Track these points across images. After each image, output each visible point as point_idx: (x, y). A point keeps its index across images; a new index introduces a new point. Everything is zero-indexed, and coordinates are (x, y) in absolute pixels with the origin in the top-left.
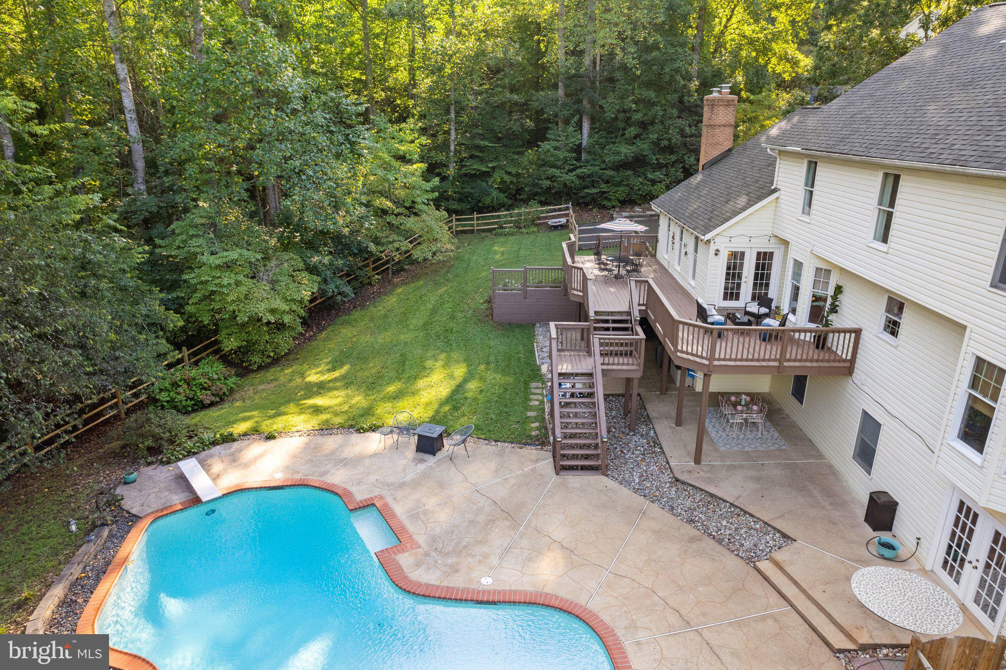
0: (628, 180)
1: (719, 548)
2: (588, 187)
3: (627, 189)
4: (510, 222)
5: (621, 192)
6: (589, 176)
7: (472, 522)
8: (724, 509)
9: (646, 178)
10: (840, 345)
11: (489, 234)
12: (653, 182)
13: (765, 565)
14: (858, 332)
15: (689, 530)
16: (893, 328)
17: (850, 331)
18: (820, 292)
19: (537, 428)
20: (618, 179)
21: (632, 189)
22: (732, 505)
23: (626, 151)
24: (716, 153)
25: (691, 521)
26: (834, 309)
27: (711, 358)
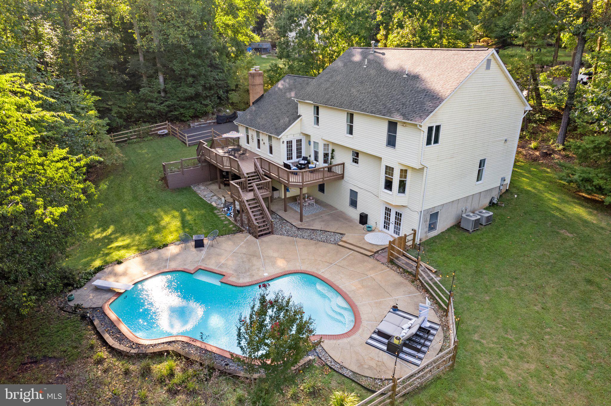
0: (194, 106)
1: (325, 243)
2: (172, 111)
3: (193, 111)
4: (135, 135)
5: (191, 112)
6: (172, 106)
8: (319, 233)
9: (201, 103)
10: (338, 170)
11: (124, 144)
12: (206, 105)
13: (341, 243)
14: (343, 164)
15: (312, 241)
16: (356, 161)
17: (341, 164)
18: (326, 152)
19: (233, 227)
20: (189, 106)
21: (196, 110)
22: (321, 230)
23: (191, 91)
24: (257, 97)
25: (312, 239)
26: (332, 158)
27: (303, 182)
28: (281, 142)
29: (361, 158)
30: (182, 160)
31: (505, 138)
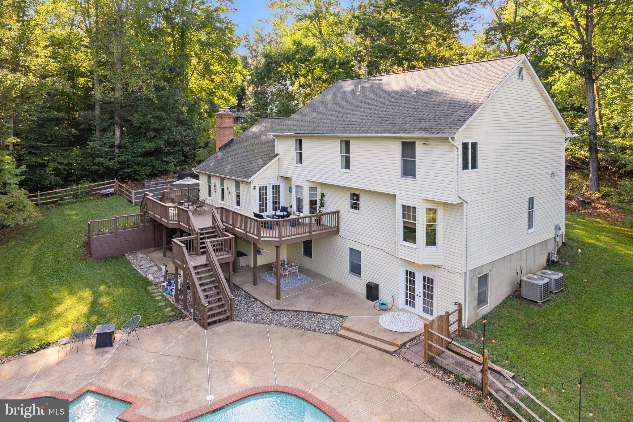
0: (152, 162)
1: (316, 333)
2: (124, 169)
3: (151, 168)
4: (70, 195)
5: (148, 170)
6: (125, 162)
7: (173, 372)
8: (306, 316)
9: (162, 161)
10: (330, 221)
11: (52, 205)
12: (167, 163)
13: (342, 332)
14: (338, 212)
15: (295, 331)
16: (355, 206)
17: (333, 213)
18: (313, 198)
19: (171, 311)
20: (146, 162)
21: (154, 167)
22: (309, 312)
23: (149, 145)
24: (226, 141)
25: (295, 327)
26: (322, 205)
27: (280, 237)
28: (252, 188)
29: (363, 201)
30: (116, 217)
31: (551, 171)
